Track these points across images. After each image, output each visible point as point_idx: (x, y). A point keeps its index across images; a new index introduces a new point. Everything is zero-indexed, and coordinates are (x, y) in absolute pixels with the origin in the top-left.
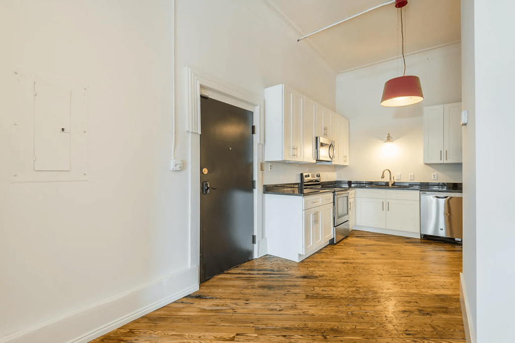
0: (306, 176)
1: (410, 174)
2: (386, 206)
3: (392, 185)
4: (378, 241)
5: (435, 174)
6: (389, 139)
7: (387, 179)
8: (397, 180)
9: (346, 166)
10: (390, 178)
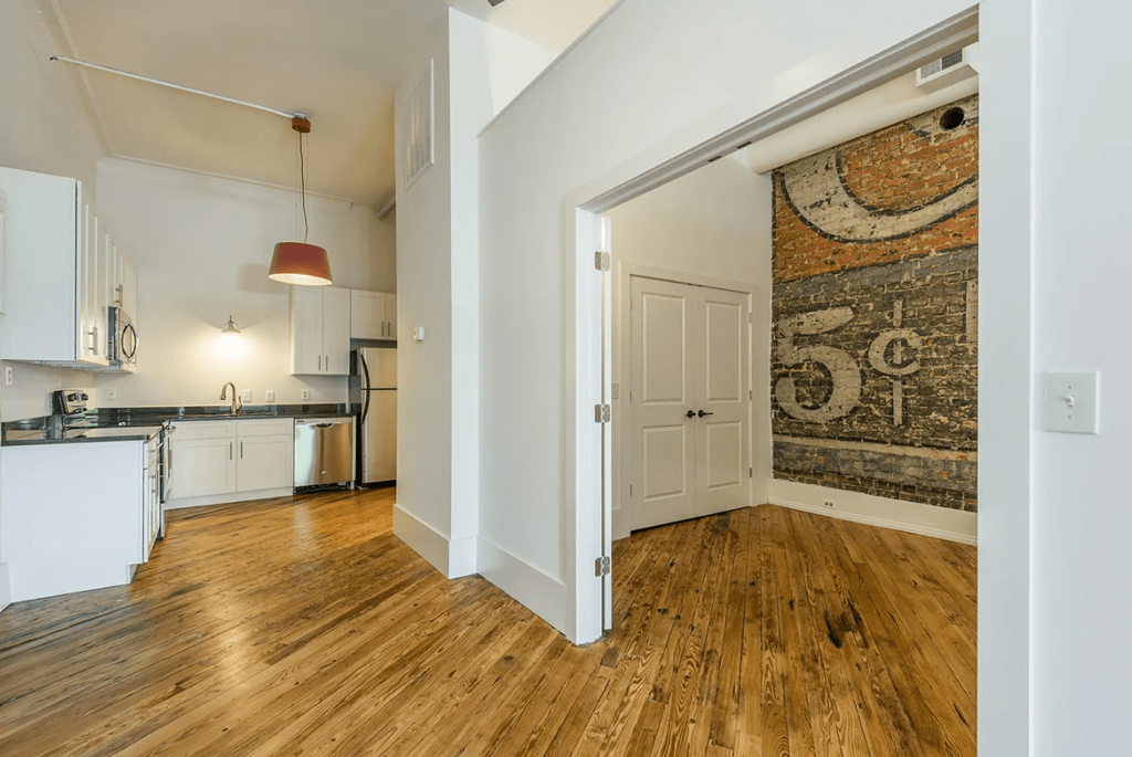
0: (70, 398)
1: (268, 391)
2: (235, 451)
3: (237, 411)
4: (233, 514)
5: (306, 390)
6: (230, 326)
7: (228, 403)
8: (245, 402)
9: (130, 373)
10: (234, 400)
